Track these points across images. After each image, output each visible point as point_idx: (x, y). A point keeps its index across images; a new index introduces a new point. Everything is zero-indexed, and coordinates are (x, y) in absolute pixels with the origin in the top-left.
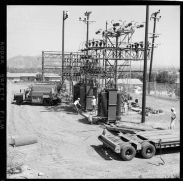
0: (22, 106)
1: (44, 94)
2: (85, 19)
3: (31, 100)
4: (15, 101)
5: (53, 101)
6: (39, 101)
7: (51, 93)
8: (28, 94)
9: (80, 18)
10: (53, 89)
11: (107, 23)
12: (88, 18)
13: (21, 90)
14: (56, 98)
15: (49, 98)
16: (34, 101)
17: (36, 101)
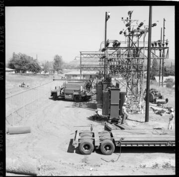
0: (57, 101)
1: (75, 91)
2: (127, 18)
3: (64, 96)
4: (52, 97)
5: (82, 97)
6: (71, 97)
7: (80, 90)
8: (62, 91)
9: (122, 18)
10: (81, 87)
11: (164, 20)
12: (130, 17)
13: (56, 87)
14: (84, 96)
15: (78, 95)
16: (66, 97)
17: (68, 97)
